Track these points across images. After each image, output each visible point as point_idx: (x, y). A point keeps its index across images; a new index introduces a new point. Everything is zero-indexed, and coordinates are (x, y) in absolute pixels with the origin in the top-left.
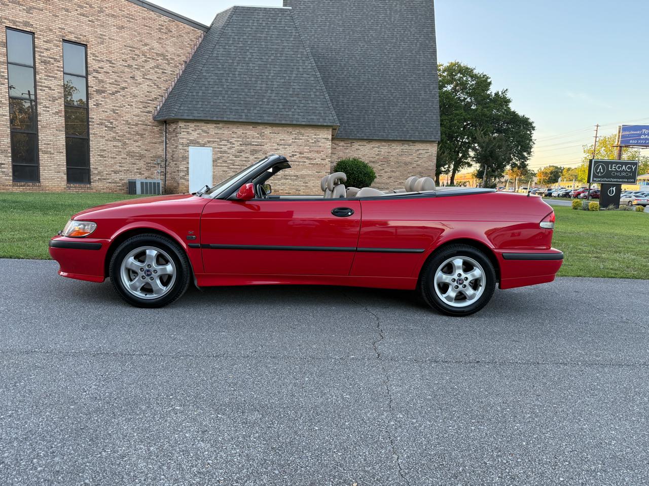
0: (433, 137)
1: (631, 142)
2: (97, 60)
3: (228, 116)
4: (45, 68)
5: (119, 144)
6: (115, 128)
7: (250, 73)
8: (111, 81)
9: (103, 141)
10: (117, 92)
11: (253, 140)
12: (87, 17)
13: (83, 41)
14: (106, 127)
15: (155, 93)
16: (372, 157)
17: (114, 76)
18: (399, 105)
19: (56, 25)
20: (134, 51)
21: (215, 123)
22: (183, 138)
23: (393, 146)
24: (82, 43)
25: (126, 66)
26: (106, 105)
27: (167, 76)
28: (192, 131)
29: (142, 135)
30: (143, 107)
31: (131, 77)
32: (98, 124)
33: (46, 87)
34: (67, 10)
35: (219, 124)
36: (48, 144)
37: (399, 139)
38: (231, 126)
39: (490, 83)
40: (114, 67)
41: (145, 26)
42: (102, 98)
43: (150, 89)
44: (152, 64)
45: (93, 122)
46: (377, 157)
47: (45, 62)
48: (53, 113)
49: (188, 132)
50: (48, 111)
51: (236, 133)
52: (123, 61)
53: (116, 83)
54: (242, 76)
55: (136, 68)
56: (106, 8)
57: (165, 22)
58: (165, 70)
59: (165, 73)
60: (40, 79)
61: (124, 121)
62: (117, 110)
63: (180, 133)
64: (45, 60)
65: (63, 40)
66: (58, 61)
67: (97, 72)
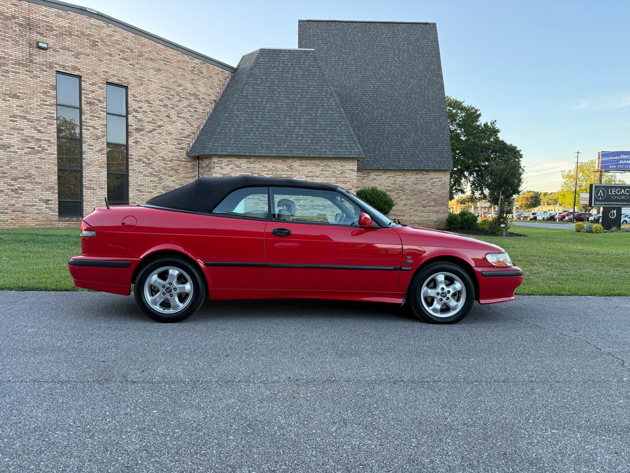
0: (446, 166)
1: (610, 167)
2: (136, 100)
3: (260, 151)
4: (90, 109)
5: (156, 179)
6: (152, 164)
7: (278, 111)
8: (149, 120)
9: (141, 177)
10: (154, 130)
11: (283, 173)
12: (128, 61)
13: (125, 83)
14: (143, 163)
15: (188, 130)
16: (388, 186)
17: (151, 115)
18: (412, 137)
19: (101, 69)
20: (170, 92)
21: (247, 158)
22: (216, 173)
23: (408, 176)
24: (124, 85)
25: (162, 106)
26: (144, 142)
27: (199, 115)
28: (226, 165)
29: (176, 171)
30: (178, 144)
31: (167, 116)
32: (136, 161)
33: (90, 126)
34: (111, 55)
35: (250, 158)
36: (92, 181)
37: (413, 168)
38: (261, 160)
39: (480, 115)
40: (151, 107)
41: (179, 68)
42: (141, 135)
43: (184, 127)
44: (185, 103)
45: (132, 158)
46: (393, 186)
47: (90, 104)
48: (97, 151)
49: (222, 167)
50: (92, 149)
51: (267, 166)
52: (160, 101)
53: (153, 122)
54: (271, 114)
55: (171, 107)
56: (145, 52)
57: (197, 64)
58: (197, 108)
59: (197, 111)
60: (86, 119)
61: (160, 157)
62: (154, 147)
63: (214, 168)
64: (91, 101)
65: (107, 82)
66: (102, 103)
67: (136, 111)
